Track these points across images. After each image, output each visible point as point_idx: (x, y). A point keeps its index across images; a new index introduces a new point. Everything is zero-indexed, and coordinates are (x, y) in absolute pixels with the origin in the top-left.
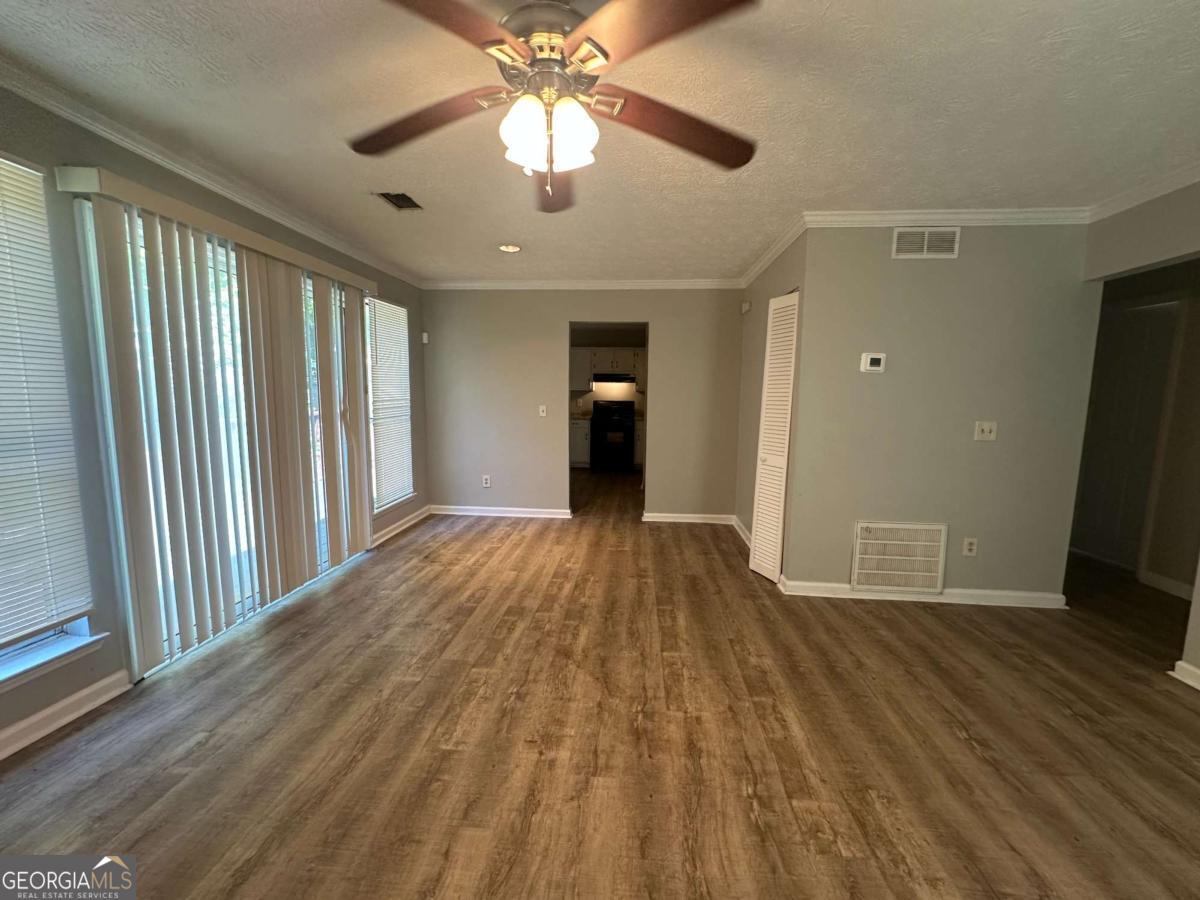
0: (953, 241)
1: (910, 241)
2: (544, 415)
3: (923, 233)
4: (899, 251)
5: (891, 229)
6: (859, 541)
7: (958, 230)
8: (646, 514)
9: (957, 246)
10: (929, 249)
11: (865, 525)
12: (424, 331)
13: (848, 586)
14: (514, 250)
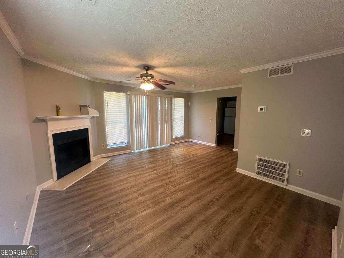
0: (290, 69)
1: (274, 72)
2: (211, 121)
3: (279, 68)
4: (270, 75)
5: (268, 69)
6: (257, 161)
7: (293, 65)
8: (234, 149)
9: (292, 70)
10: (281, 73)
11: (259, 157)
12: (189, 102)
13: (254, 174)
14: (194, 86)
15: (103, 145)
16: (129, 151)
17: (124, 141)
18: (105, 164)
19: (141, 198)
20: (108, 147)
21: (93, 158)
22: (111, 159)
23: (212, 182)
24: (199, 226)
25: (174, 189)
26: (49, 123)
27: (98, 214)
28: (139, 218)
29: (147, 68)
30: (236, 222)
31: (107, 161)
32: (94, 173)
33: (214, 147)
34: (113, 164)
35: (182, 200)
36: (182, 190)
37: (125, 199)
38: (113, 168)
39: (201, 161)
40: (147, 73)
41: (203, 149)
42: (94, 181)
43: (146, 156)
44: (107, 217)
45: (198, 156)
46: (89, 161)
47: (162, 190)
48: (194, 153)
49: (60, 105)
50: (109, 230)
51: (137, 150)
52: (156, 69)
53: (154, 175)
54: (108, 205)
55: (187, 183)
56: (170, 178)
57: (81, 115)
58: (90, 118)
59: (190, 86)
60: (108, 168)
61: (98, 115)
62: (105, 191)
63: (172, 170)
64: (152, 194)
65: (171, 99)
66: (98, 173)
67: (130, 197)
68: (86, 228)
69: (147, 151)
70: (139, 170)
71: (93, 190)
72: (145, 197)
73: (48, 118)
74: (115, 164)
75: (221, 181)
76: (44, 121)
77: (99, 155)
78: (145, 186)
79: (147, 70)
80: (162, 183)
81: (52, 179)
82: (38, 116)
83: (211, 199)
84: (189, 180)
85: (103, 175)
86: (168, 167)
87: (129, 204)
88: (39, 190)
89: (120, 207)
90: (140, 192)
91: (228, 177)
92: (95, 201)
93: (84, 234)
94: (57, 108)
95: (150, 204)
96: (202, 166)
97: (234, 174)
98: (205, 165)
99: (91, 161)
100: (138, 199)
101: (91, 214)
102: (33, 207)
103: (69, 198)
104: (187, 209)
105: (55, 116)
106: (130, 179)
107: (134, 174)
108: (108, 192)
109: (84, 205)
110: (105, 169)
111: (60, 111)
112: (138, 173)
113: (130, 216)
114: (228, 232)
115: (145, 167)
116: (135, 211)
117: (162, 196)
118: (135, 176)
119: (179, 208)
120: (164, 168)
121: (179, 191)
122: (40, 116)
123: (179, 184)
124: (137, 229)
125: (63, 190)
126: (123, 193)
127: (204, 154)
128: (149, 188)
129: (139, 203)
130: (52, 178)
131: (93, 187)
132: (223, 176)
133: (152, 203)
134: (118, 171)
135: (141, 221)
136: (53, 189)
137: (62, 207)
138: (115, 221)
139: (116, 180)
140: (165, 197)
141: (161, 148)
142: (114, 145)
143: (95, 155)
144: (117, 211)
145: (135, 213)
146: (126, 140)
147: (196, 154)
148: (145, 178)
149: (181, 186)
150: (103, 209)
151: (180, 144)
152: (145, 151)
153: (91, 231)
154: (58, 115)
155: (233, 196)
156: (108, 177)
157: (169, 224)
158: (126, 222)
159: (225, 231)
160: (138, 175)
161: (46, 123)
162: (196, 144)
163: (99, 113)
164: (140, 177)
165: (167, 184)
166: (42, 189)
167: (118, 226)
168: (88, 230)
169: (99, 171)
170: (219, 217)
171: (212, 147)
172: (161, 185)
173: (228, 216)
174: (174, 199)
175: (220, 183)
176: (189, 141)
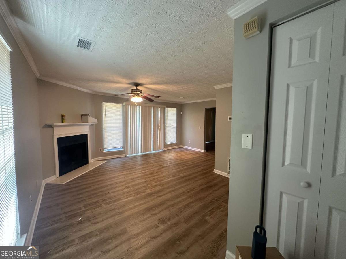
2: (200, 128)
6: (229, 162)
12: (181, 112)
13: (227, 174)
14: (183, 98)
15: (100, 149)
16: (124, 155)
17: (119, 146)
18: (100, 165)
19: (126, 190)
20: (105, 151)
21: (91, 160)
22: (106, 161)
23: (189, 180)
24: (167, 208)
25: (155, 184)
26: (55, 129)
27: (90, 199)
28: (121, 202)
29: (137, 85)
30: (197, 206)
31: (103, 163)
32: (91, 172)
33: (203, 152)
34: (108, 166)
35: (159, 191)
36: (161, 185)
37: (114, 190)
38: (107, 168)
39: (186, 164)
40: (137, 89)
41: (192, 154)
42: (89, 178)
43: (139, 159)
44: (97, 202)
45: (185, 160)
46: (87, 162)
47: (145, 184)
48: (183, 157)
49: (64, 115)
50: (97, 209)
51: (131, 154)
52: (145, 86)
53: (142, 174)
54: (99, 194)
55: (168, 180)
56: (154, 176)
57: (82, 122)
58: (90, 125)
59: (179, 98)
60: (103, 168)
61: (97, 123)
62: (98, 184)
63: (158, 171)
64: (136, 188)
65: (164, 108)
66: (93, 172)
67: (118, 189)
68: (80, 208)
69: (141, 155)
70: (130, 170)
71: (89, 184)
72: (130, 189)
73: (55, 124)
74: (109, 165)
75: (196, 179)
76: (51, 126)
77: (97, 158)
78: (132, 182)
79: (137, 86)
80: (147, 180)
81: (55, 176)
82: (47, 123)
83: (183, 191)
84: (170, 178)
85: (99, 173)
86: (155, 168)
87: (116, 193)
88: (44, 183)
89: (108, 196)
90: (126, 185)
91: (204, 176)
92: (89, 191)
93: (78, 211)
94: (63, 117)
95: (133, 194)
96: (185, 168)
97: (211, 174)
98: (188, 167)
99: (89, 162)
100: (124, 191)
101: (85, 200)
102: (39, 195)
103: (68, 189)
104: (161, 198)
105: (60, 123)
106: (120, 177)
107: (124, 173)
108: (100, 186)
109: (80, 194)
110: (100, 169)
111: (65, 119)
112: (129, 172)
113: (115, 201)
114: (188, 212)
115: (136, 168)
116: (120, 198)
117: (144, 189)
118: (124, 174)
119: (155, 197)
120: (152, 169)
121: (159, 186)
122: (49, 123)
123: (160, 181)
124: (119, 209)
125: (64, 183)
126: (112, 186)
127: (191, 158)
128: (135, 183)
129: (124, 193)
130: (55, 174)
131: (88, 182)
132: (200, 175)
133: (134, 193)
134: (111, 171)
135: (123, 204)
136: (55, 183)
137: (62, 195)
138: (103, 204)
139: (108, 177)
140: (146, 189)
141: (154, 153)
142: (110, 149)
143: (92, 158)
144: (105, 198)
145: (120, 199)
146: (122, 145)
147: (184, 158)
148: (133, 176)
149: (162, 182)
150: (95, 197)
151: (172, 150)
152: (139, 155)
153: (84, 209)
154: (62, 122)
155: (202, 189)
156: (102, 175)
157: (144, 206)
158: (111, 204)
159: (186, 211)
160: (128, 174)
161: (52, 128)
162: (187, 150)
163: (98, 121)
164: (129, 175)
165: (151, 181)
166: (46, 183)
167: (105, 207)
168: (81, 209)
169: (95, 171)
170: (185, 203)
171: (201, 153)
172: (146, 181)
173: (192, 202)
174: (153, 191)
175: (195, 180)
176: (181, 148)
